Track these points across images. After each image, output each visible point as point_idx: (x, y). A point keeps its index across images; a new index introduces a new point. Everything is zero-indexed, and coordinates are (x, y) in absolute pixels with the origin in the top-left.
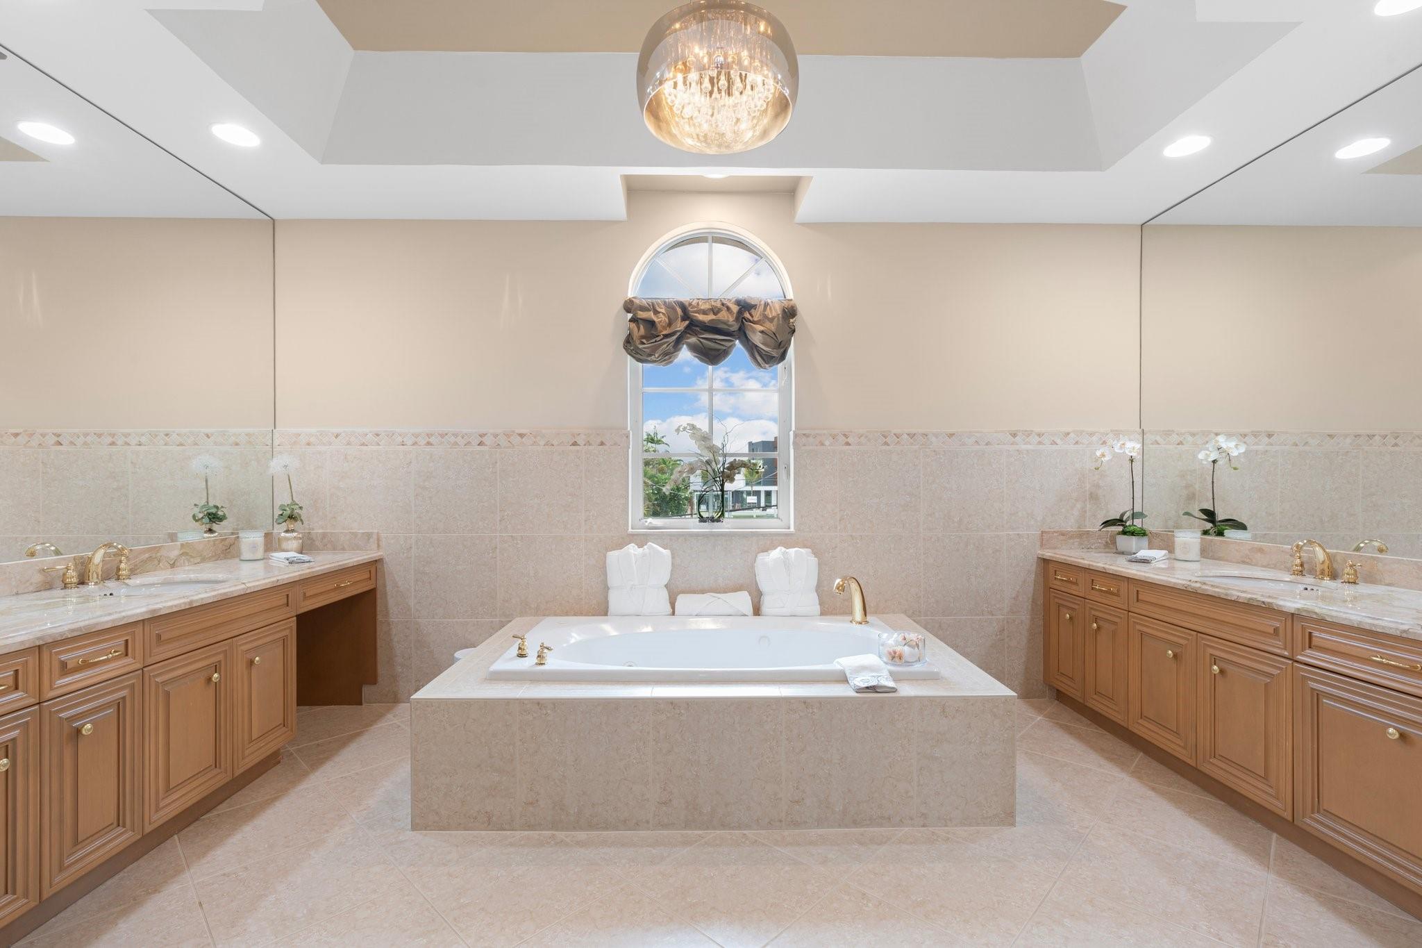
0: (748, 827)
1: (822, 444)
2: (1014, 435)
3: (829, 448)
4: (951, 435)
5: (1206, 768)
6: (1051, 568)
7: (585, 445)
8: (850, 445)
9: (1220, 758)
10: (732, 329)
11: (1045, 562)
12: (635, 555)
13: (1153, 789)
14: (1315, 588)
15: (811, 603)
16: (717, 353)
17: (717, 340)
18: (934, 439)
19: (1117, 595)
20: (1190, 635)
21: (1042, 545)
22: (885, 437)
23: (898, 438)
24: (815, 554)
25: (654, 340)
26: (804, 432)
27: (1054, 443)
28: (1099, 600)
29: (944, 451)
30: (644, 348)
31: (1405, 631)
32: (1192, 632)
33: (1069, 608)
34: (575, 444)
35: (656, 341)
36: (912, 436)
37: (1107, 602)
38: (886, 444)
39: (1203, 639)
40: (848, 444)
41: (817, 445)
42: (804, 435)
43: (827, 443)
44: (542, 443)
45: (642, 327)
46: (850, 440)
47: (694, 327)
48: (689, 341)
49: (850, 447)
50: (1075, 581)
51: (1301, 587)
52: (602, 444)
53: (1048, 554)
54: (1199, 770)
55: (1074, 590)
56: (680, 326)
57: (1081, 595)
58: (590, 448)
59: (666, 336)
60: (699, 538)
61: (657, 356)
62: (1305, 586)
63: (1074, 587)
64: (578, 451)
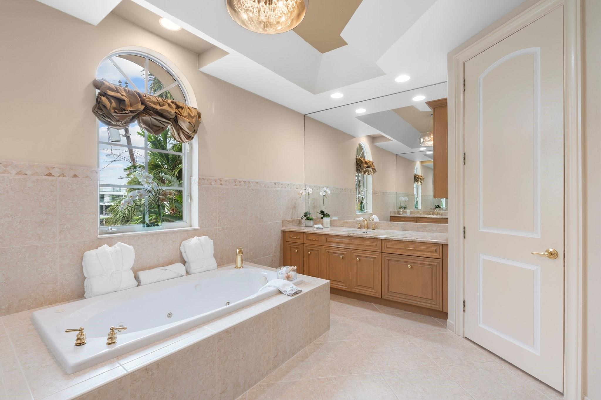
0: (259, 380)
1: (211, 184)
2: (275, 184)
3: (214, 186)
4: (257, 183)
5: (354, 290)
6: (287, 234)
7: (59, 176)
8: (222, 185)
9: (358, 286)
10: (171, 117)
11: (284, 232)
12: (110, 251)
13: (340, 302)
14: (366, 232)
15: (213, 263)
16: (158, 129)
17: (161, 121)
18: (252, 184)
19: (318, 241)
20: (347, 250)
21: (283, 226)
22: (235, 182)
23: (240, 183)
24: (210, 237)
25: (124, 112)
26: (203, 177)
27: (285, 188)
28: (310, 243)
29: (255, 189)
30: (115, 116)
31: (414, 240)
32: (349, 249)
33: (296, 248)
34: (49, 175)
35: (125, 113)
36: (245, 182)
37: (314, 244)
38: (236, 185)
39: (352, 251)
40: (221, 184)
41: (208, 184)
42: (203, 179)
43: (213, 184)
44: (14, 172)
45: (113, 101)
46: (222, 183)
47: (148, 110)
48: (144, 118)
49: (222, 186)
50: (299, 238)
51: (362, 232)
52: (75, 176)
53: (287, 229)
54: (352, 292)
55: (298, 241)
56: (141, 108)
57: (302, 242)
58: (64, 178)
59: (131, 111)
60: (147, 236)
61: (123, 122)
62: (363, 232)
63: (298, 240)
64: (52, 180)
